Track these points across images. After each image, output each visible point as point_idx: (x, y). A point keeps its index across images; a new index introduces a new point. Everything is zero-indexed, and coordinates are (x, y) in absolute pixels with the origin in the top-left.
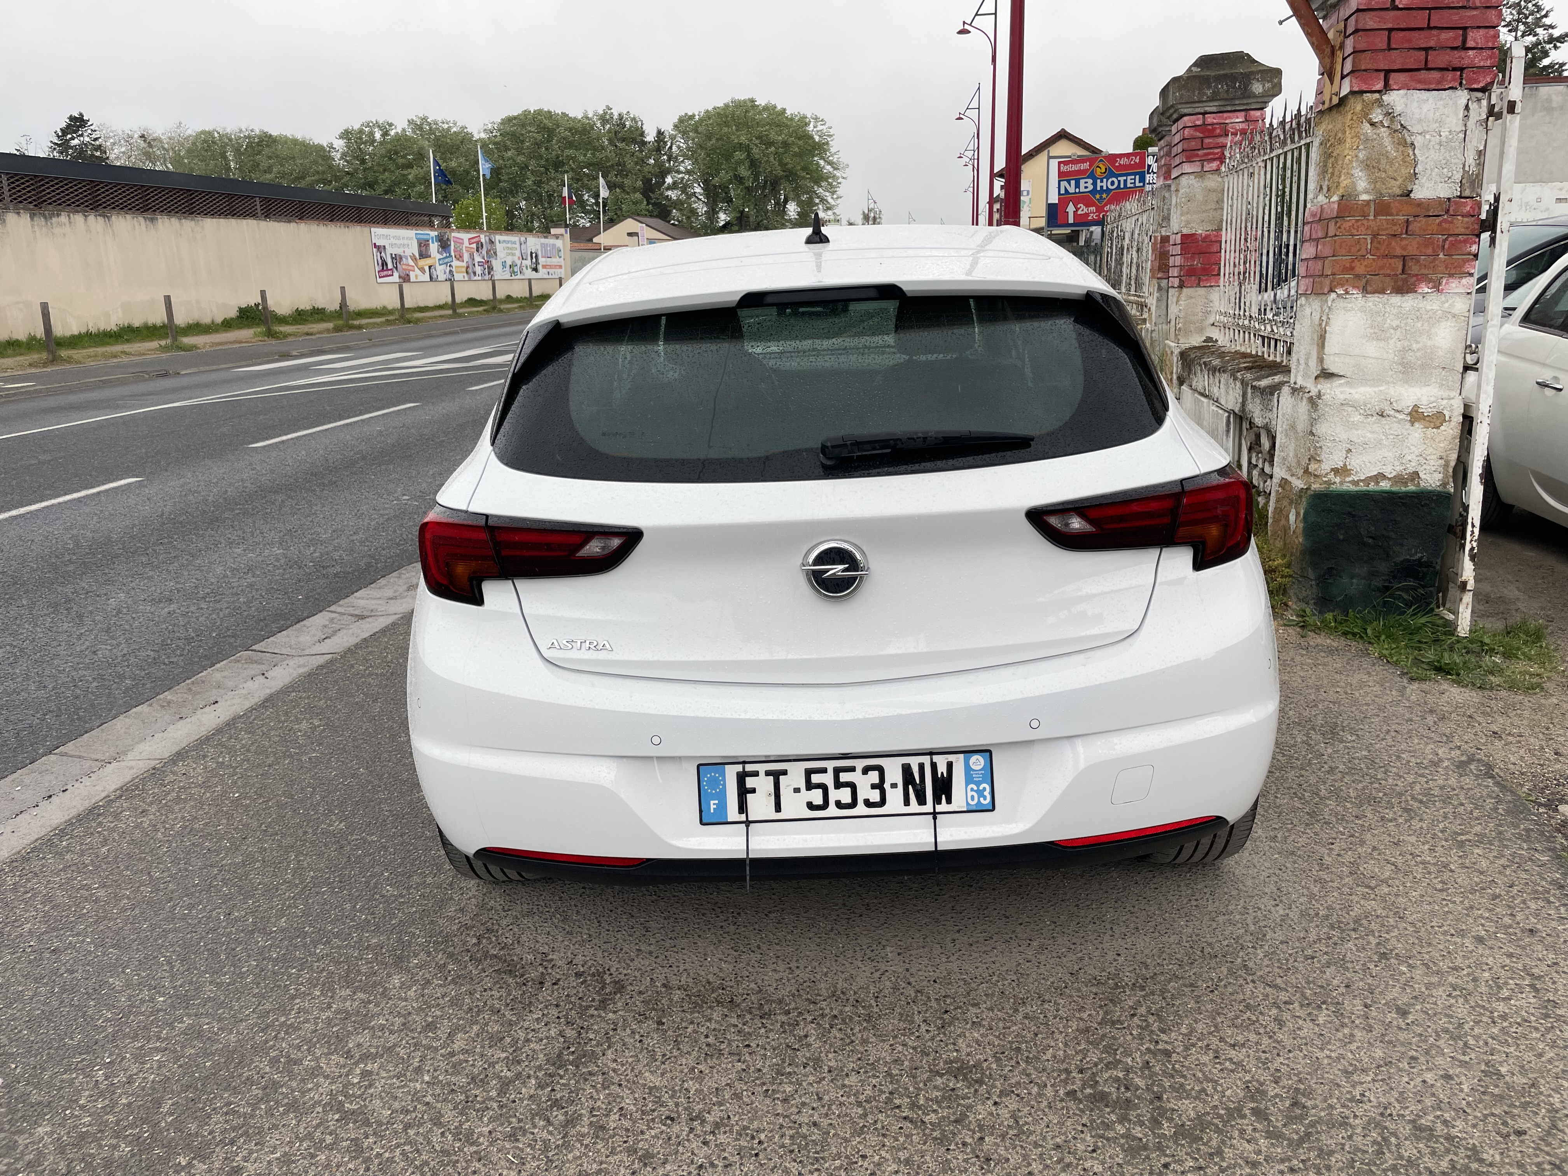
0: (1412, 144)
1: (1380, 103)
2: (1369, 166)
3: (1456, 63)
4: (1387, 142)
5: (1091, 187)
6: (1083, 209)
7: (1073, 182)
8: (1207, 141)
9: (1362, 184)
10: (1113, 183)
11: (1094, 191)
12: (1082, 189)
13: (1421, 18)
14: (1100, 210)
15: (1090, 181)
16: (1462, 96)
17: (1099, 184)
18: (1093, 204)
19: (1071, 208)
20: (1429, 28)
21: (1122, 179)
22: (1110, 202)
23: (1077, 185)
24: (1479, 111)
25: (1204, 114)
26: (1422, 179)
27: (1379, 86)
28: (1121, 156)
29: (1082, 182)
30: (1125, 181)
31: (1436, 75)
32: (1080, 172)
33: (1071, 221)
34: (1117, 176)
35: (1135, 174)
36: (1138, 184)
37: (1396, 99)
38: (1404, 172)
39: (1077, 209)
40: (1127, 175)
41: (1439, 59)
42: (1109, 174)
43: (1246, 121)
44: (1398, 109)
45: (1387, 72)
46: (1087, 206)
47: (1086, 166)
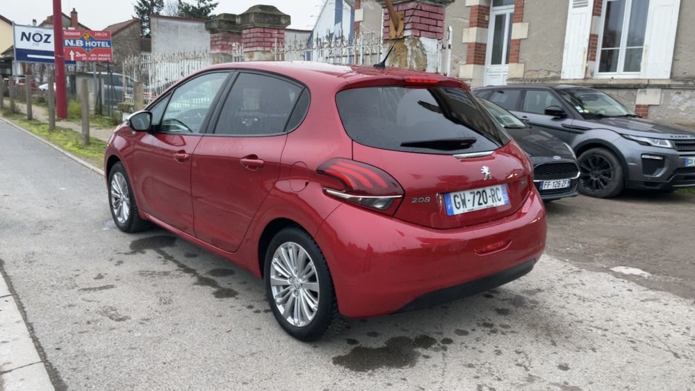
0: (426, 55)
1: (419, 41)
2: (417, 60)
3: (436, 31)
4: (420, 53)
5: (82, 45)
6: (78, 55)
7: (72, 41)
8: (266, 39)
9: (415, 66)
10: (94, 44)
11: (84, 46)
12: (77, 45)
13: (427, 15)
14: (88, 56)
15: (81, 42)
16: (436, 41)
17: (87, 44)
18: (84, 53)
19: (72, 54)
20: (429, 18)
21: (99, 43)
22: (94, 52)
23: (75, 43)
24: (440, 47)
25: (264, 28)
26: (428, 66)
27: (418, 35)
28: (97, 32)
29: (77, 41)
30: (101, 44)
31: (431, 33)
32: (75, 36)
33: (72, 59)
34: (96, 41)
35: (105, 41)
36: (107, 46)
37: (422, 39)
38: (424, 63)
39: (76, 55)
40: (101, 41)
41: (432, 29)
42: (91, 39)
43: (278, 33)
44: (423, 43)
45: (420, 30)
46: (81, 53)
47: (78, 34)
